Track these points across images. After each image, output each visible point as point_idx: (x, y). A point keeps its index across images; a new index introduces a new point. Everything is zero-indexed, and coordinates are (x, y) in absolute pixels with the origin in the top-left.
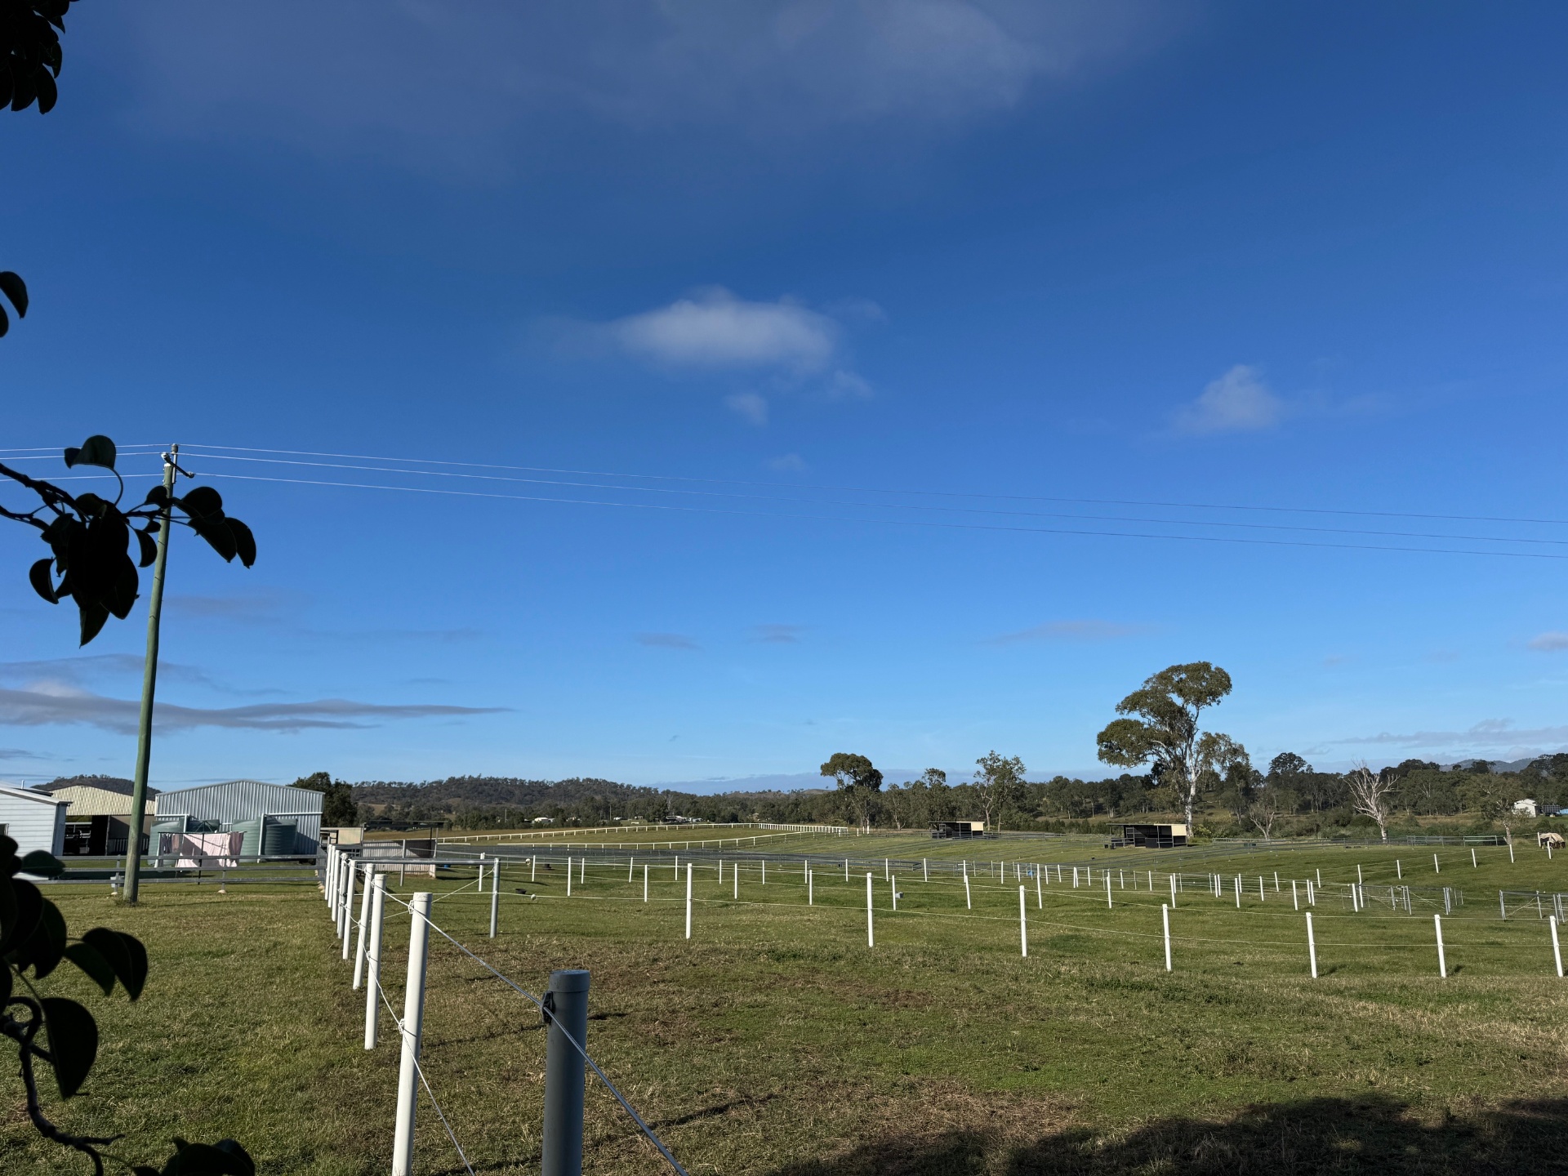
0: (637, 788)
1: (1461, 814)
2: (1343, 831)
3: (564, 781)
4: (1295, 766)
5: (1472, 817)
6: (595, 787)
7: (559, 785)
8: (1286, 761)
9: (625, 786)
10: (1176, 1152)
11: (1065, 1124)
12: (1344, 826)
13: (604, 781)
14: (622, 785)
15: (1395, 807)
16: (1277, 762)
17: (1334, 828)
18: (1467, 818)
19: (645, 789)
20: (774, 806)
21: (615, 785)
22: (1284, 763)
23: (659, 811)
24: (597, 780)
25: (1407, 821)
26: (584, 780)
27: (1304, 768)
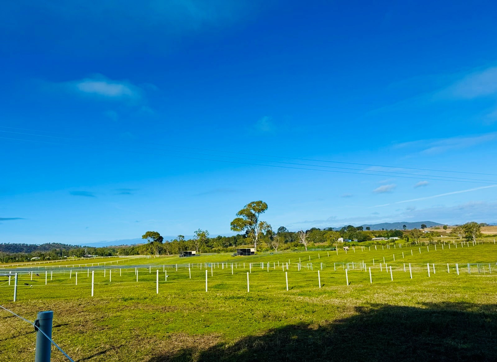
0: (73, 246)
1: (325, 242)
2: (296, 248)
3: (44, 244)
4: (284, 230)
5: (328, 243)
6: (57, 246)
7: (42, 246)
8: (282, 229)
9: (69, 245)
10: (248, 346)
11: (216, 342)
12: (296, 247)
13: (60, 244)
14: (67, 245)
15: (309, 241)
16: (280, 229)
17: (294, 247)
18: (326, 243)
19: (76, 246)
20: (125, 250)
21: (65, 245)
22: (281, 230)
23: (82, 253)
24: (57, 243)
25: (312, 245)
26: (52, 244)
27: (286, 231)
